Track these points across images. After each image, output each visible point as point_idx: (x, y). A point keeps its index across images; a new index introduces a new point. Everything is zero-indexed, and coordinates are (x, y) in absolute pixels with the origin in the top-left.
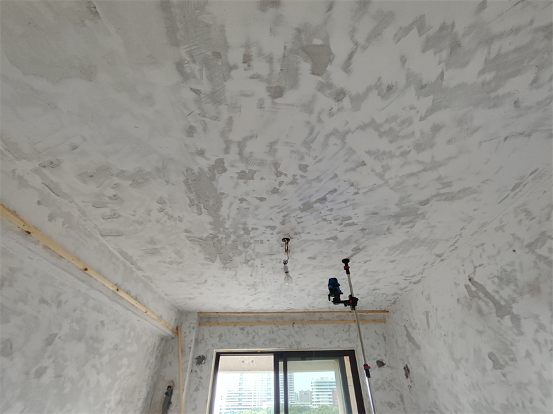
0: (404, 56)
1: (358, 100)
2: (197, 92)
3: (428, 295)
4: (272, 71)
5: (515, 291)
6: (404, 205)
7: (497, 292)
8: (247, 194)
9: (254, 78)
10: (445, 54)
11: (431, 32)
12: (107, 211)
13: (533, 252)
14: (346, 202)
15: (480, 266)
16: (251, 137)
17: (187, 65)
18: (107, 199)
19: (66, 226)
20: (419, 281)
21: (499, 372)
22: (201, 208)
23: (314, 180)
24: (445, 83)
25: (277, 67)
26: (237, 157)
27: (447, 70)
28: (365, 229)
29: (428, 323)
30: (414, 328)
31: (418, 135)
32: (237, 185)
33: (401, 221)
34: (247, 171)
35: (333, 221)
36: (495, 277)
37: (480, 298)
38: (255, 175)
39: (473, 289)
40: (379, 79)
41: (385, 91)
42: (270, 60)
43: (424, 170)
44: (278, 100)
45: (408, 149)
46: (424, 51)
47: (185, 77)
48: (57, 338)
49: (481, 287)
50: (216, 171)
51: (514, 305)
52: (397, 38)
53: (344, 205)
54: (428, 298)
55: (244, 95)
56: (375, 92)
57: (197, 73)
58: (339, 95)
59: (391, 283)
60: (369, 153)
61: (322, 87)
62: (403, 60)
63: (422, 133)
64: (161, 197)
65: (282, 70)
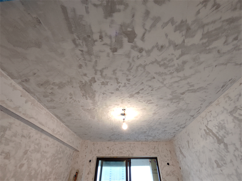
0: (166, 34)
1: (149, 52)
2: (82, 51)
3: (189, 133)
4: (111, 41)
5: (225, 132)
6: (174, 95)
7: (217, 133)
8: (106, 91)
9: (104, 45)
10: (184, 32)
11: (177, 24)
12: (49, 99)
13: (232, 115)
14: (148, 94)
15: (210, 121)
16: (106, 68)
17: (77, 41)
18: (49, 94)
19: (32, 105)
20: (184, 127)
21: (219, 169)
22: (87, 97)
23: (134, 85)
24: (185, 44)
25: (114, 40)
26: (100, 76)
27: (186, 39)
28: (158, 105)
29: (189, 146)
30: (183, 148)
31: (176, 65)
32: (101, 87)
33: (173, 101)
34: (105, 82)
35: (143, 102)
36: (216, 126)
37: (210, 135)
38: (108, 83)
39: (208, 131)
40: (157, 43)
41: (160, 48)
42: (110, 37)
43: (181, 80)
44: (115, 53)
45: (173, 71)
46: (175, 31)
47: (77, 45)
48: (29, 151)
49: (211, 131)
50: (92, 82)
51: (225, 139)
52: (163, 27)
53: (147, 95)
54: (189, 135)
55: (101, 51)
56: (156, 49)
57: (81, 44)
58: (141, 50)
59: (172, 128)
60: (156, 73)
61: (133, 47)
62: (167, 35)
63: (178, 65)
64: (70, 93)
65: (116, 41)
